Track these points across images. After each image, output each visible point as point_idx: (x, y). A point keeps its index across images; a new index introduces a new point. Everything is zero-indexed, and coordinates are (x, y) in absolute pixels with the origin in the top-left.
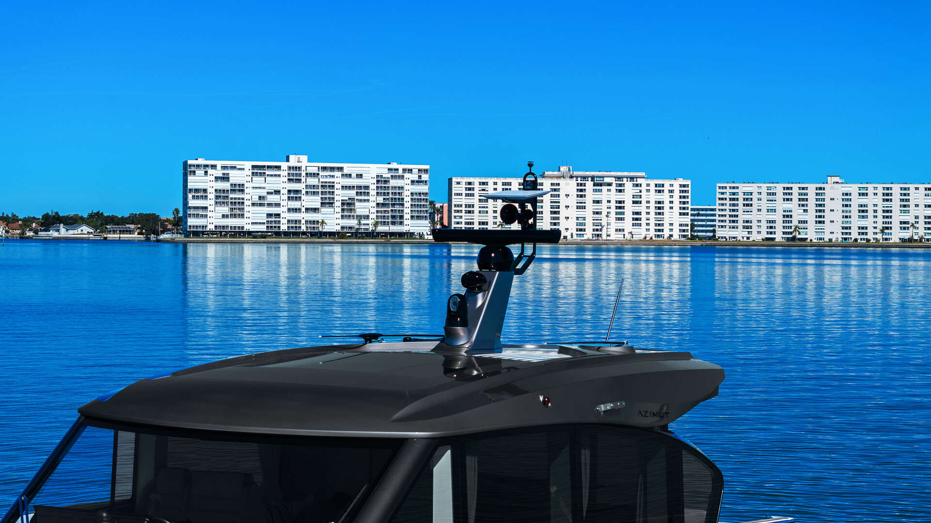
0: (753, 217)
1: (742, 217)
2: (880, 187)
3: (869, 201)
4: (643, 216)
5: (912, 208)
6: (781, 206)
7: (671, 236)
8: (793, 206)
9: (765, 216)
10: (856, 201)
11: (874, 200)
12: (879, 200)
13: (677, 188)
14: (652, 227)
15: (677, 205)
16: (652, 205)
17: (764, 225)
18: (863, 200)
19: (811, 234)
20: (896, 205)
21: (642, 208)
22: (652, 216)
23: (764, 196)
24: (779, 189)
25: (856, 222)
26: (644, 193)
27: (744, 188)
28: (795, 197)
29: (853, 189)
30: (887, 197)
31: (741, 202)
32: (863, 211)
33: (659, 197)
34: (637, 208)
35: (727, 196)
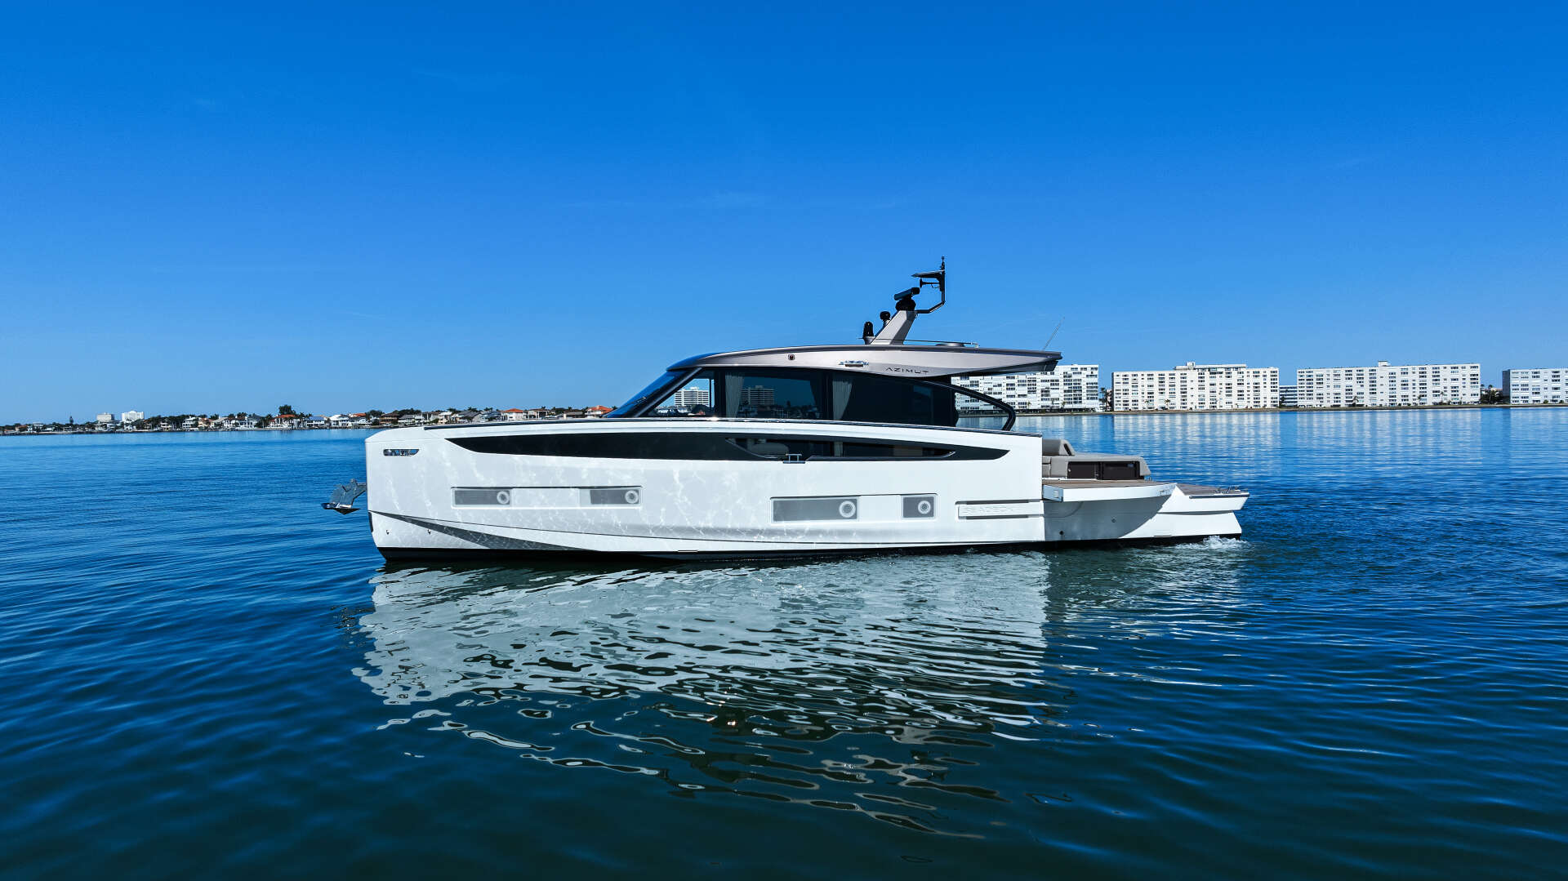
0: (1324, 391)
1: (1316, 391)
2: (1417, 367)
3: (1409, 377)
4: (1245, 393)
5: (1442, 381)
6: (1344, 383)
7: (1265, 406)
8: (1353, 382)
9: (1332, 390)
10: (1399, 378)
11: (1413, 377)
12: (1416, 376)
13: (1268, 374)
14: (1252, 400)
15: (1269, 385)
16: (1252, 385)
17: (1332, 396)
18: (1405, 377)
19: (1366, 401)
20: (1429, 379)
21: (1244, 388)
22: (1252, 393)
23: (1332, 377)
24: (1342, 372)
25: (1399, 392)
26: (1245, 376)
27: (1316, 372)
28: (1354, 376)
29: (1397, 370)
30: (1423, 374)
31: (1315, 381)
32: (1405, 385)
33: (1256, 380)
34: (1240, 388)
35: (1305, 378)
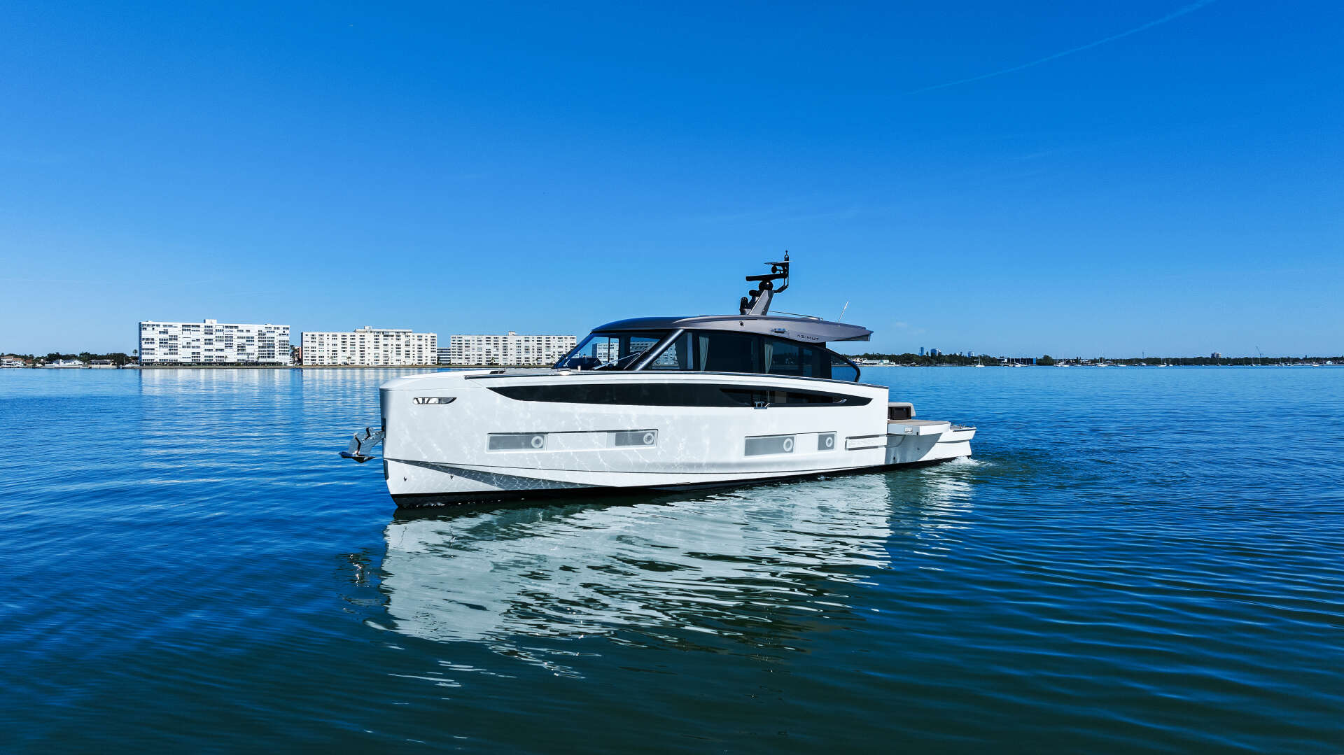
0: (470, 353)
1: (464, 353)
2: (536, 337)
3: (530, 344)
4: (411, 353)
5: (552, 348)
6: (485, 347)
7: (426, 363)
8: (491, 347)
9: (476, 353)
10: (523, 344)
11: (533, 344)
12: (535, 343)
13: (429, 338)
14: (416, 358)
15: (429, 347)
16: (416, 347)
17: (476, 357)
18: (527, 344)
19: (501, 361)
20: (543, 346)
21: (410, 348)
22: (416, 353)
23: (476, 342)
24: (484, 338)
25: (523, 355)
26: (411, 341)
27: (465, 338)
28: (492, 342)
29: (522, 338)
30: (539, 342)
31: (464, 345)
32: (527, 350)
33: (420, 343)
34: (408, 349)
35: (456, 342)
